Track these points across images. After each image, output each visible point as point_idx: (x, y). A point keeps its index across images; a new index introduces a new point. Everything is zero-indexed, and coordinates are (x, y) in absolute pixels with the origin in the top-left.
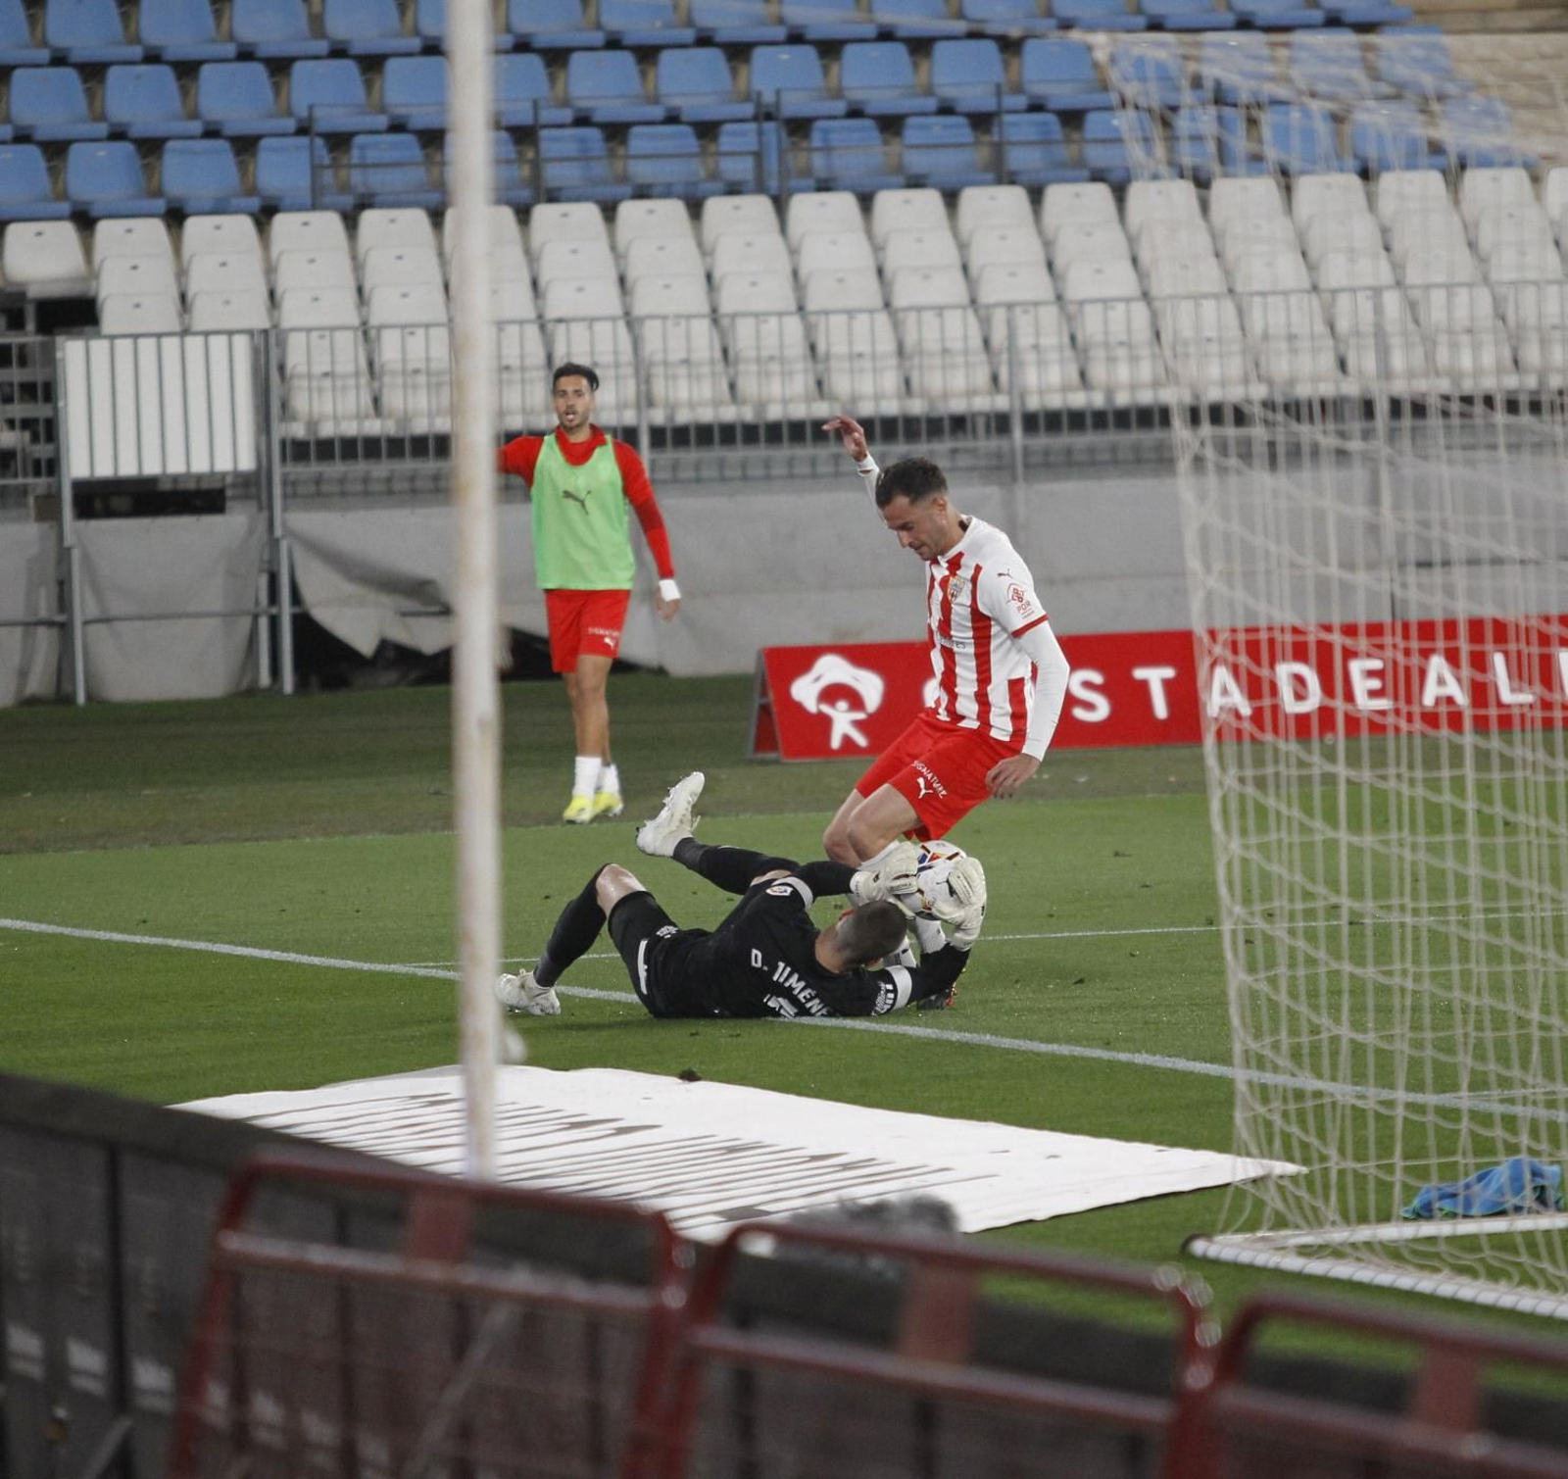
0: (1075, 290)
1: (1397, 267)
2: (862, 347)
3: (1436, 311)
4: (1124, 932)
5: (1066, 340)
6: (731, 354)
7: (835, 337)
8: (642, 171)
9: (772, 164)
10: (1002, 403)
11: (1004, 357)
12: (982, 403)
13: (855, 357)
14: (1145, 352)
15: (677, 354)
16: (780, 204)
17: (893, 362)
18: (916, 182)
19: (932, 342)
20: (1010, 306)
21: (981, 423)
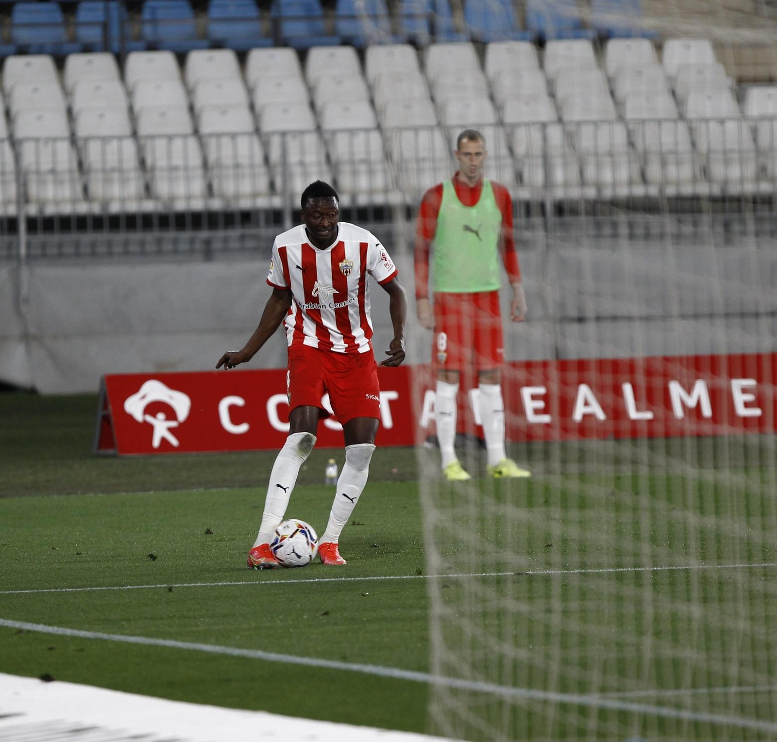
0: (331, 121)
1: (558, 108)
2: (178, 161)
3: (586, 140)
4: (357, 579)
5: (323, 158)
6: (85, 166)
7: (158, 153)
8: (23, 35)
9: (115, 31)
10: (277, 202)
11: (278, 170)
12: (262, 203)
13: (172, 169)
14: (378, 167)
15: (46, 166)
16: (121, 61)
17: (199, 172)
18: (217, 45)
19: (227, 158)
20: (283, 134)
21: (262, 218)
